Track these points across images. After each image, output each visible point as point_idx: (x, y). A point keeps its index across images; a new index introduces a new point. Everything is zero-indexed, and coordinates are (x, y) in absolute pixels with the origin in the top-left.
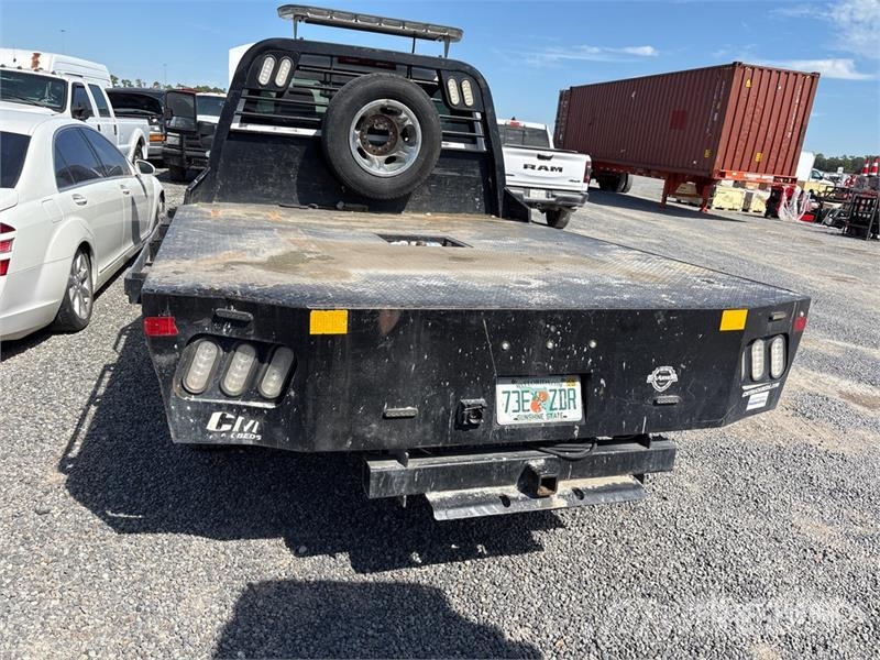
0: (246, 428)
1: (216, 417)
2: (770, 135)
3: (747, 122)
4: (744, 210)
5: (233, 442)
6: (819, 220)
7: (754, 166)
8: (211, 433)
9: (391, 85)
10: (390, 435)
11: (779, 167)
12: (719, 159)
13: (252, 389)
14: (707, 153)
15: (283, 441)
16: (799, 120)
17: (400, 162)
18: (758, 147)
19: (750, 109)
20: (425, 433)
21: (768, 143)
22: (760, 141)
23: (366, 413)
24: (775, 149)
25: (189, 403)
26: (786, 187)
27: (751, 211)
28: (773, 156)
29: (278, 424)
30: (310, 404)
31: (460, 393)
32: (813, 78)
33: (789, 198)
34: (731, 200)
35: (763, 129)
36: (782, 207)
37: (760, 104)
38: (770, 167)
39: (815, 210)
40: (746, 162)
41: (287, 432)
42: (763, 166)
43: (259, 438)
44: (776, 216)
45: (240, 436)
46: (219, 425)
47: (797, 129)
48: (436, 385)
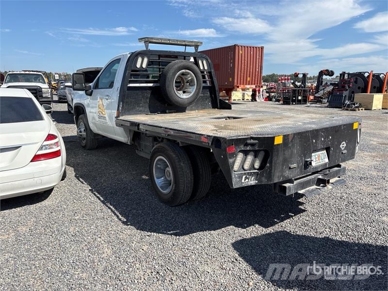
0: (252, 179)
1: (244, 177)
2: (251, 71)
3: (243, 66)
4: (243, 100)
5: (250, 185)
6: (271, 100)
7: (248, 83)
8: (243, 183)
9: (186, 64)
10: (291, 174)
11: (256, 82)
12: (236, 81)
13: (252, 167)
14: (231, 79)
15: (264, 181)
16: (260, 64)
17: (189, 93)
18: (248, 75)
19: (243, 62)
20: (298, 172)
21: (251, 73)
22: (248, 73)
23: (286, 168)
24: (254, 75)
25: (237, 174)
26: (257, 89)
27: (245, 100)
28: (254, 78)
29: (263, 176)
30: (273, 167)
31: (305, 158)
32: (262, 48)
33: (259, 93)
34: (238, 96)
35: (249, 68)
36: (257, 97)
37: (246, 59)
38: (253, 82)
39: (268, 97)
40: (245, 81)
41: (266, 178)
42: (251, 82)
43: (257, 182)
44: (256, 101)
45: (251, 182)
46: (245, 180)
47: (260, 68)
48: (300, 156)
